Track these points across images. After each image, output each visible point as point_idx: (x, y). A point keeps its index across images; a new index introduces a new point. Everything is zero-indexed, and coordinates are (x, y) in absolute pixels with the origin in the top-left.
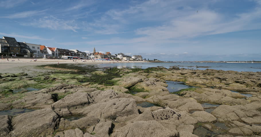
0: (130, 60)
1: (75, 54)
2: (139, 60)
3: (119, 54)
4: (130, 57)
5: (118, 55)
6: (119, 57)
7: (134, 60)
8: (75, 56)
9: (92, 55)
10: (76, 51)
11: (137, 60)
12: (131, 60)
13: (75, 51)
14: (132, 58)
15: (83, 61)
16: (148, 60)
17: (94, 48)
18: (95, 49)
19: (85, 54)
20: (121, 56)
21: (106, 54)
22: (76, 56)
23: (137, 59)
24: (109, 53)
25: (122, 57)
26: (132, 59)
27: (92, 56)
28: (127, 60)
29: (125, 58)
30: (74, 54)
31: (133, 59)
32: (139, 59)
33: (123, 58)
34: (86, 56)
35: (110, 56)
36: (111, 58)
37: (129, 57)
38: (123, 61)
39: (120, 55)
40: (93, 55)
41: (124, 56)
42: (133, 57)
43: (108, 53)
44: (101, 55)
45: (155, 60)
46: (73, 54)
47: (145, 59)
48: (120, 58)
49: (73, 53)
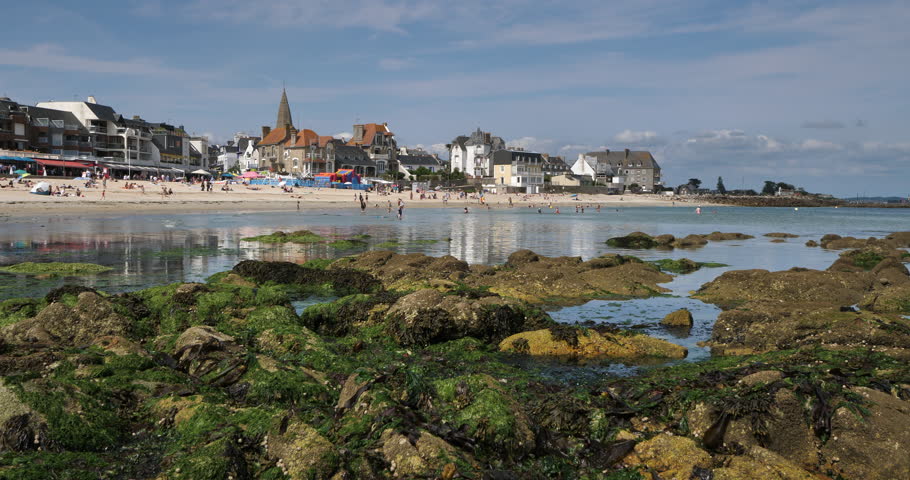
0: (549, 188)
1: (75, 138)
2: (635, 189)
3: (462, 142)
4: (560, 165)
5: (457, 151)
6: (465, 161)
7: (586, 185)
8: (68, 148)
9: (250, 149)
10: (85, 116)
11: (616, 191)
12: (559, 189)
13: (78, 116)
14: (576, 169)
15: (40, 192)
16: (714, 187)
17: (280, 98)
18: (285, 101)
19: (171, 140)
20: (478, 156)
21: (359, 140)
22: (83, 150)
23: (616, 180)
24: (380, 129)
25: (486, 164)
26: (572, 176)
27: (250, 158)
28: (523, 190)
29: (508, 174)
30: (69, 136)
31: (576, 183)
32: (632, 180)
33: (497, 168)
34: (179, 152)
35: (384, 158)
36: (393, 166)
37: (542, 166)
38: (494, 196)
39: (471, 150)
40: (255, 147)
41: (501, 156)
42: (583, 167)
43: (372, 134)
44: (307, 148)
45: (770, 188)
46: (58, 139)
47: (695, 182)
48: (470, 171)
49: (51, 131)
